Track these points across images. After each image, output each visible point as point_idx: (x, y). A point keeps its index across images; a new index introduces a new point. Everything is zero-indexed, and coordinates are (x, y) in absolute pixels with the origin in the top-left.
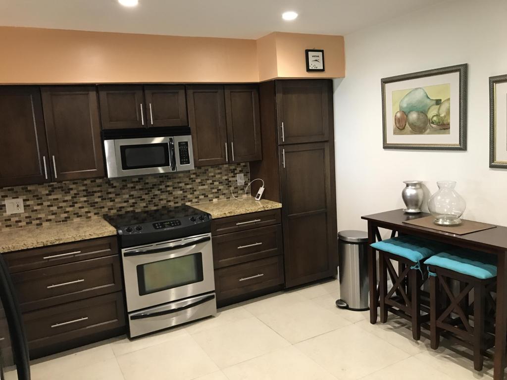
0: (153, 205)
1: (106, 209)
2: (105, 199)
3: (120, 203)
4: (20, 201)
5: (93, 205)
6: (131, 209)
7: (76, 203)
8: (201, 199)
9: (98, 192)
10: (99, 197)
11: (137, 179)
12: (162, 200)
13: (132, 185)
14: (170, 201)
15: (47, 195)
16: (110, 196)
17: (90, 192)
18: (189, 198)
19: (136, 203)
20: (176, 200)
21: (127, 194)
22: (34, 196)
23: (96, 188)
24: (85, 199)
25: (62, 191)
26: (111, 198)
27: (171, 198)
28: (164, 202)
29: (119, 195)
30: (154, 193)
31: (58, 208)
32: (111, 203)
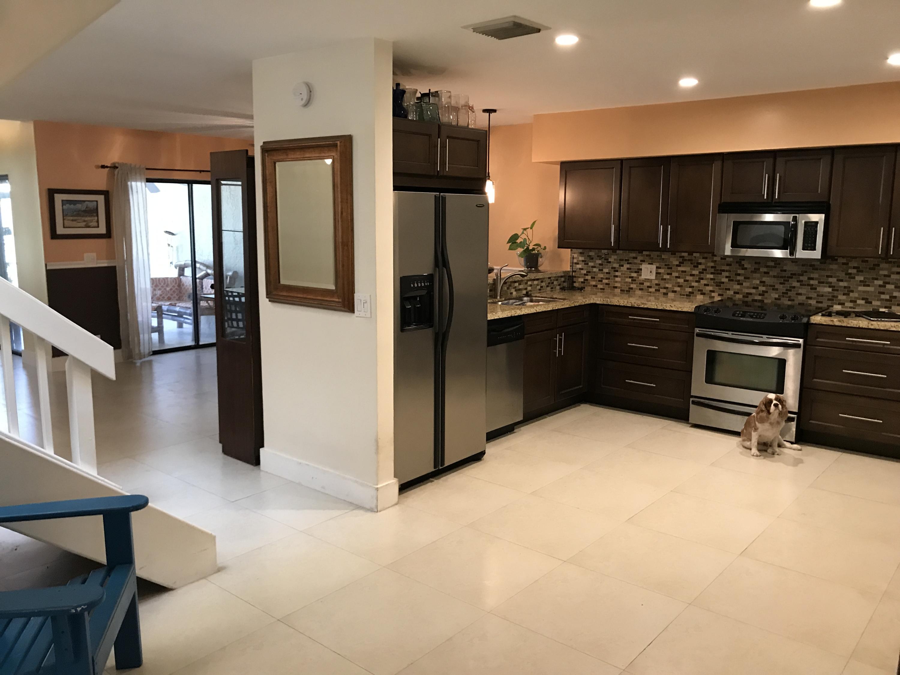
0: (788, 299)
1: (731, 292)
2: (732, 280)
3: (748, 288)
4: (654, 267)
5: (719, 284)
6: (760, 298)
7: (702, 279)
8: (859, 305)
9: (727, 271)
10: (727, 277)
11: (772, 264)
12: (800, 294)
13: (765, 270)
14: (810, 298)
15: (677, 266)
16: (739, 278)
17: (718, 270)
18: (840, 300)
19: (767, 292)
20: (820, 299)
21: (758, 279)
22: (666, 265)
23: (725, 267)
24: (712, 276)
25: (691, 264)
26: (739, 281)
27: (814, 295)
28: (802, 298)
29: (748, 278)
30: (792, 284)
31: (685, 281)
32: (738, 287)
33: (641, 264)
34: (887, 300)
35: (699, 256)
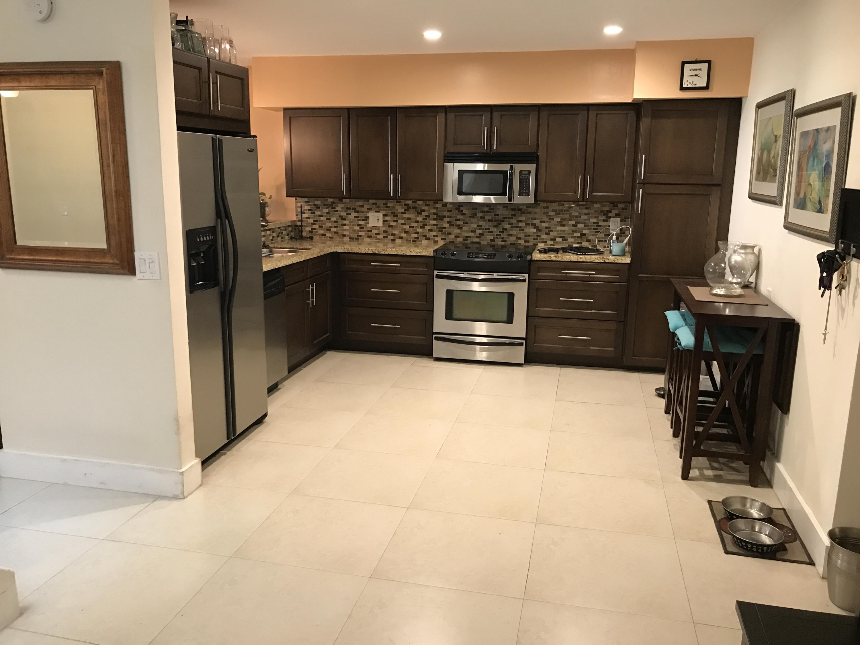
0: (501, 240)
1: (452, 237)
2: (453, 225)
3: (467, 231)
4: (381, 215)
5: (441, 229)
6: (477, 240)
7: (426, 225)
8: (558, 242)
9: (448, 217)
10: (448, 222)
11: (487, 209)
12: (511, 235)
13: (481, 215)
14: (520, 238)
15: (403, 213)
16: (458, 223)
17: (440, 216)
18: (543, 239)
19: (483, 235)
20: (527, 239)
21: (475, 223)
22: (392, 213)
23: (446, 213)
24: (434, 222)
25: (415, 211)
26: (459, 225)
27: (522, 236)
28: (512, 239)
29: (467, 223)
30: (504, 226)
31: (410, 227)
32: (459, 231)
33: (369, 213)
34: (578, 237)
35: (422, 203)
